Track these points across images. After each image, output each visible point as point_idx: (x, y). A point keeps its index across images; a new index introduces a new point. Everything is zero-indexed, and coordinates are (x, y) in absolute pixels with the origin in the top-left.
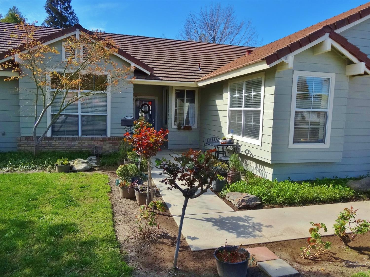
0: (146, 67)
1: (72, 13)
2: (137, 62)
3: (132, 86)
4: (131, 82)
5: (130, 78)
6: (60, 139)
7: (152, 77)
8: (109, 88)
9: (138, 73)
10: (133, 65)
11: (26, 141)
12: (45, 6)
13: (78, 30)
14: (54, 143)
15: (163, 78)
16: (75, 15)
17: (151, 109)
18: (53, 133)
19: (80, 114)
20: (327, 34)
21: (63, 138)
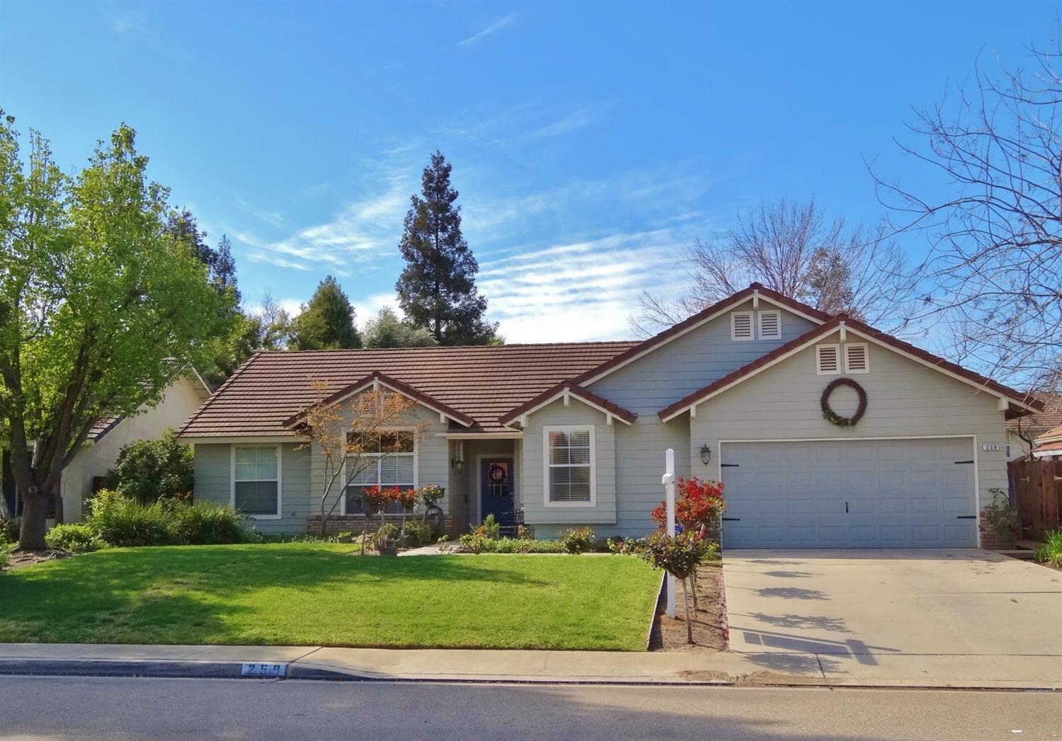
0: (461, 416)
1: (463, 249)
2: (451, 411)
3: (447, 443)
4: (444, 437)
5: (443, 432)
6: (355, 518)
7: (475, 427)
8: (416, 447)
9: (453, 426)
10: (443, 415)
11: (317, 521)
12: (401, 245)
13: (376, 378)
14: (348, 524)
15: (491, 429)
16: (471, 252)
17: (506, 474)
18: (348, 510)
19: (379, 484)
20: (567, 389)
21: (359, 517)
